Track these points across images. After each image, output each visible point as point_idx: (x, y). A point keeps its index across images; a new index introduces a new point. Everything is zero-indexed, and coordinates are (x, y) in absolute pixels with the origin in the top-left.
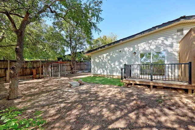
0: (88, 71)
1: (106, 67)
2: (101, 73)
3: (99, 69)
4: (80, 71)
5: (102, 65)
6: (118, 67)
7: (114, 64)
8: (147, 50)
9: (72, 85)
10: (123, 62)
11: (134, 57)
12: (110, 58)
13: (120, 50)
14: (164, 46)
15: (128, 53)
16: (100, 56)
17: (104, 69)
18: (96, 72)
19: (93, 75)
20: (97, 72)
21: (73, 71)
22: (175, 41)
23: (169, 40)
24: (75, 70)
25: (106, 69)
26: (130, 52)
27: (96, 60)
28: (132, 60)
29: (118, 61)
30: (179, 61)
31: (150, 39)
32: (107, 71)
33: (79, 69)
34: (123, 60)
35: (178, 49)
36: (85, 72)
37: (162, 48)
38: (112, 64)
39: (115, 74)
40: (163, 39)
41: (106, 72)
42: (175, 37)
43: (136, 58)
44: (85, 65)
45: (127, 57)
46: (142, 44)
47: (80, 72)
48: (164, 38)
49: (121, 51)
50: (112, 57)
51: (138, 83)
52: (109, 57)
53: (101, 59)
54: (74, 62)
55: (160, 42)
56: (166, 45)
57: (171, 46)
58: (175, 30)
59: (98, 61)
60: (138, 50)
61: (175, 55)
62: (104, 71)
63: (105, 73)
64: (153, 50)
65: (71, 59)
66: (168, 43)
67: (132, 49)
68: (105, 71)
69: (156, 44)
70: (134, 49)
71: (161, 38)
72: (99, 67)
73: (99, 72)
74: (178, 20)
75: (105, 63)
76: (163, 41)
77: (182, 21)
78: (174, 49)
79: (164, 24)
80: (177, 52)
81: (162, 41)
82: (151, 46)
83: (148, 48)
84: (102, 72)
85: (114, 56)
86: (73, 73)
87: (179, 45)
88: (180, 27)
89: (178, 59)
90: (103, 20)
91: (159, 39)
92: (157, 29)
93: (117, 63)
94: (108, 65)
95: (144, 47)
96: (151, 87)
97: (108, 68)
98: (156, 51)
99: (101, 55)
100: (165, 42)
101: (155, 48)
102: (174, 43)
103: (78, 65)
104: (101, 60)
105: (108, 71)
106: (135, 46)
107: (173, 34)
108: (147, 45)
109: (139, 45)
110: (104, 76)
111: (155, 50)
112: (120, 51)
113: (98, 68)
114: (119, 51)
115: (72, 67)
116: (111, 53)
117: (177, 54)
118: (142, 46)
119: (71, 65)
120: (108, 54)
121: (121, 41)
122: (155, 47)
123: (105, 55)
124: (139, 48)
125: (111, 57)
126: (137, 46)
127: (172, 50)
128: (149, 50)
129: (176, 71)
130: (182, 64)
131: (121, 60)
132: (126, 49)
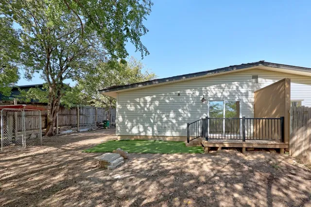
0: (86, 130)
1: (152, 121)
2: (140, 132)
3: (137, 125)
4: (70, 129)
5: (141, 117)
6: (174, 121)
7: (168, 116)
8: (218, 97)
9: (108, 164)
10: (183, 112)
11: (201, 106)
12: (159, 105)
13: (179, 92)
14: (239, 94)
15: (191, 99)
16: (138, 100)
17: (147, 125)
18: (127, 130)
19: (119, 137)
20: (130, 130)
21: (52, 129)
22: (250, 89)
23: (244, 87)
24: (56, 126)
25: (152, 125)
26: (195, 98)
27: (129, 107)
28: (198, 110)
29: (174, 112)
30: (254, 114)
31: (223, 83)
32: (153, 129)
33: (66, 125)
34: (183, 110)
35: (253, 100)
36: (81, 130)
37: (237, 96)
38: (164, 116)
39: (168, 134)
40: (238, 85)
41: (151, 130)
42: (250, 84)
43: (204, 108)
44: (81, 117)
45: (191, 106)
46: (212, 87)
47: (68, 131)
48: (239, 83)
49: (181, 95)
50: (163, 103)
51: (227, 146)
52: (157, 103)
53: (140, 105)
54: (55, 108)
55: (235, 88)
56: (241, 93)
57: (247, 95)
58: (250, 76)
59: (132, 109)
60: (207, 95)
61: (250, 107)
62: (145, 129)
63: (148, 131)
64: (226, 98)
65: (47, 100)
66: (243, 90)
67: (197, 93)
68: (149, 128)
69: (230, 90)
70: (201, 94)
71: (236, 83)
72: (134, 121)
73: (135, 131)
74: (257, 64)
75: (149, 113)
76: (237, 88)
77: (261, 66)
78: (249, 99)
79: (243, 66)
80: (252, 103)
81: (237, 86)
82: (224, 92)
83: (221, 94)
84: (141, 129)
85: (167, 101)
86: (51, 135)
87: (253, 94)
88: (255, 73)
89: (253, 112)
90: (147, 32)
91: (233, 83)
92: (235, 70)
93: (172, 115)
94: (156, 117)
95: (214, 92)
96: (244, 150)
97: (154, 122)
98: (230, 100)
99: (139, 98)
100: (240, 88)
101: (229, 96)
102: (249, 92)
103: (64, 115)
104: (139, 107)
105: (155, 128)
106: (203, 90)
107: (248, 80)
108: (220, 90)
109: (208, 88)
110: (146, 138)
111: (229, 98)
112: (179, 94)
113: (132, 122)
114: (177, 94)
115: (50, 119)
116: (162, 96)
117: (251, 106)
118: (212, 90)
119: (46, 116)
120: (155, 96)
121: (184, 78)
122: (229, 94)
123: (148, 99)
124: (208, 92)
125: (161, 102)
126: (205, 90)
127: (247, 101)
128: (222, 97)
129: (252, 127)
130: (260, 119)
131: (180, 110)
132: (188, 92)
